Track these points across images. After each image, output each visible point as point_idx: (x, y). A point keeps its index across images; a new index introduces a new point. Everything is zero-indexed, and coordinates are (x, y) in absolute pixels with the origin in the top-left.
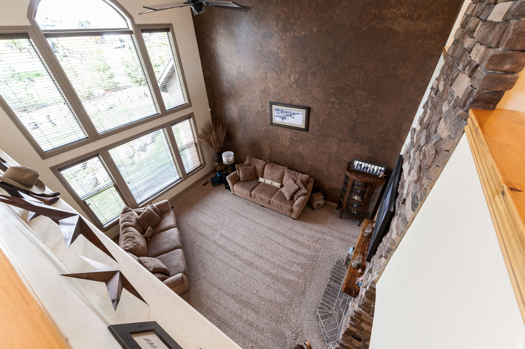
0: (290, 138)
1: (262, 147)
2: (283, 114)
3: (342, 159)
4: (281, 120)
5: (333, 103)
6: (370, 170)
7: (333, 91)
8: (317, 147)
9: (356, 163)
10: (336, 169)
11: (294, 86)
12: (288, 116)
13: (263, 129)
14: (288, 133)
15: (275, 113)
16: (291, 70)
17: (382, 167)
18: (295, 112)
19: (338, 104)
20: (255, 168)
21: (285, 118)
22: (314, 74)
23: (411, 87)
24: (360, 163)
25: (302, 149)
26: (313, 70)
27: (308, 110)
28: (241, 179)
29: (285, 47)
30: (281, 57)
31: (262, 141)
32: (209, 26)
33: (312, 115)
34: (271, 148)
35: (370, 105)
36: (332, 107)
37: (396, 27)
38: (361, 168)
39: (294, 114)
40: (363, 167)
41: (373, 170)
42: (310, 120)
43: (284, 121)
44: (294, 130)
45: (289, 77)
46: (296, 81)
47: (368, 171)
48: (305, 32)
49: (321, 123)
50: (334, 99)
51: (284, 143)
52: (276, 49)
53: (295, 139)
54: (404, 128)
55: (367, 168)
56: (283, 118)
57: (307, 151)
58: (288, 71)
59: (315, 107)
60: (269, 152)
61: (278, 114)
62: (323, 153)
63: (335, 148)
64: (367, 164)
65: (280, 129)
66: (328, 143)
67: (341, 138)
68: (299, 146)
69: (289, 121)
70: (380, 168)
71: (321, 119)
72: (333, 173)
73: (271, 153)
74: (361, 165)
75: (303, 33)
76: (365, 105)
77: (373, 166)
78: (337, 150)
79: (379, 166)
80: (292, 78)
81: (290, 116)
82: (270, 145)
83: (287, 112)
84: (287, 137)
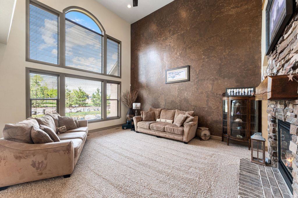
0: (178, 89)
1: (159, 101)
2: (173, 75)
3: (217, 94)
4: (172, 79)
5: (204, 59)
6: (242, 94)
7: (202, 52)
8: (197, 90)
9: (229, 91)
10: (214, 103)
11: (179, 57)
12: (177, 75)
13: (161, 88)
14: (177, 86)
15: (168, 76)
16: (177, 50)
17: (251, 88)
18: (180, 71)
19: (207, 58)
20: (154, 113)
21: (175, 77)
22: (190, 48)
23: (251, 34)
24: (232, 90)
25: (187, 94)
26: (189, 46)
27: (189, 67)
28: (143, 119)
29: (174, 41)
30: (172, 46)
31: (160, 96)
32: (138, 45)
33: (191, 70)
34: (165, 100)
35: (228, 53)
36: (204, 61)
37: (231, 13)
38: (234, 94)
39: (180, 72)
40: (235, 92)
41: (244, 92)
42: (191, 73)
43: (174, 78)
44: (180, 83)
45: (176, 54)
46: (180, 55)
47: (240, 94)
48: (184, 31)
49: (198, 73)
50: (204, 57)
51: (174, 94)
52: (169, 43)
53: (181, 88)
54: (256, 58)
55: (239, 92)
56: (174, 77)
57: (190, 95)
58: (176, 51)
59: (192, 65)
60: (164, 103)
61: (170, 75)
62: (202, 93)
63: (210, 86)
64: (238, 90)
65: (172, 85)
66: (205, 85)
67: (213, 78)
68: (185, 92)
69: (178, 78)
70: (249, 89)
71: (198, 70)
72: (212, 107)
73: (166, 104)
74: (233, 92)
75: (183, 32)
76: (224, 54)
77: (243, 90)
78: (212, 88)
80: (178, 54)
81: (178, 74)
82: (165, 98)
83: (176, 73)
84: (176, 89)
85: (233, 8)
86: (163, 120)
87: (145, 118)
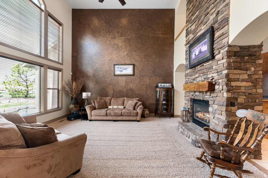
0: (125, 81)
1: (108, 91)
2: (121, 69)
3: (152, 86)
4: (120, 72)
5: (144, 61)
6: (166, 86)
7: (143, 57)
8: (140, 82)
9: (159, 84)
10: (150, 92)
11: (126, 56)
12: (124, 69)
13: (109, 79)
14: (124, 78)
15: (116, 69)
16: (125, 50)
17: (170, 83)
18: (127, 67)
19: (146, 61)
20: (105, 101)
21: (122, 71)
22: (135, 51)
23: (169, 53)
24: (161, 84)
25: (132, 85)
26: (134, 49)
27: (134, 65)
29: (122, 42)
30: (120, 45)
31: (108, 86)
33: (135, 67)
34: (113, 90)
35: (158, 60)
36: (144, 63)
37: (160, 36)
38: (162, 86)
39: (127, 68)
41: (167, 86)
42: (135, 70)
43: (122, 72)
44: (127, 77)
45: (124, 53)
46: (127, 54)
47: (165, 87)
48: (130, 37)
49: (140, 70)
50: (144, 60)
51: (122, 85)
52: (117, 42)
53: (128, 81)
54: (172, 67)
55: (164, 86)
56: (121, 71)
57: (135, 86)
58: (123, 50)
59: (137, 64)
60: (112, 92)
61: (118, 69)
62: (143, 85)
63: (148, 81)
64: (164, 84)
65: (120, 77)
66: (145, 80)
67: (150, 76)
68: (130, 84)
69: (124, 72)
70: (169, 84)
71: (140, 69)
72: (149, 95)
73: (114, 93)
74: (162, 85)
75: (129, 37)
76: (156, 61)
77: (166, 84)
78: (149, 82)
79: (168, 83)
80: (125, 53)
81: (125, 69)
82: (113, 88)
83: (123, 68)
84: (123, 81)
85: (161, 34)
86: (115, 107)
87: (98, 106)
